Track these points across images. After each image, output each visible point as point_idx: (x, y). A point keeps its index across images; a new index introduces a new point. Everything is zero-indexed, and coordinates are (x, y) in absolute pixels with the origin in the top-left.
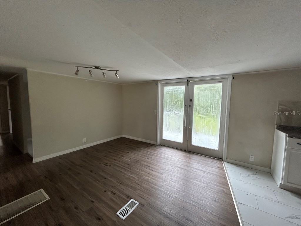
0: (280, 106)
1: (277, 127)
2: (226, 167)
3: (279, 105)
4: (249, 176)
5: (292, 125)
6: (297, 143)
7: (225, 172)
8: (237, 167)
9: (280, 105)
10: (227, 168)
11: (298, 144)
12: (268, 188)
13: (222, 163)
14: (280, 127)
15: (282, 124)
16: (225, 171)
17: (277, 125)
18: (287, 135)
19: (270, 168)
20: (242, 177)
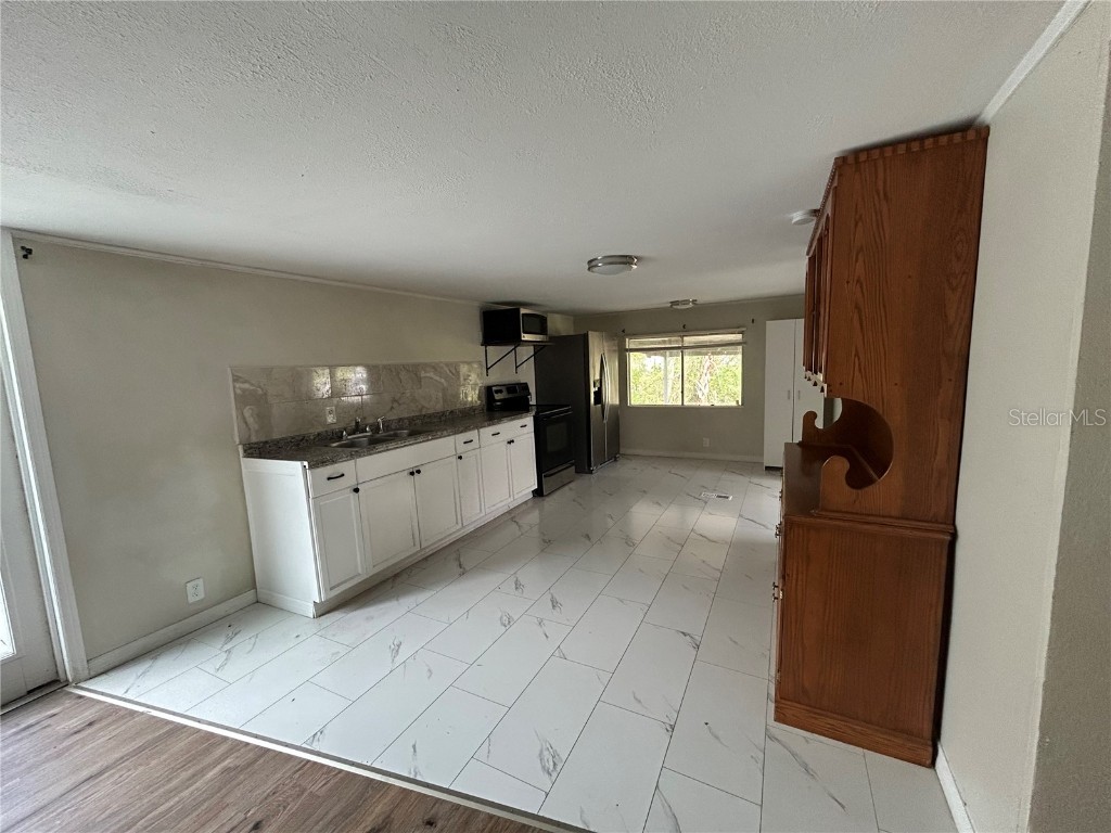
0: (237, 385)
1: (245, 451)
2: (119, 693)
3: (234, 381)
4: (229, 651)
5: (276, 436)
6: (327, 476)
7: (142, 713)
8: (155, 658)
9: (236, 379)
10: (128, 696)
11: (329, 479)
12: (300, 639)
13: (81, 697)
14: (251, 448)
15: (254, 439)
16: (141, 709)
17: (244, 445)
18: (306, 463)
19: (254, 586)
20: (218, 674)
